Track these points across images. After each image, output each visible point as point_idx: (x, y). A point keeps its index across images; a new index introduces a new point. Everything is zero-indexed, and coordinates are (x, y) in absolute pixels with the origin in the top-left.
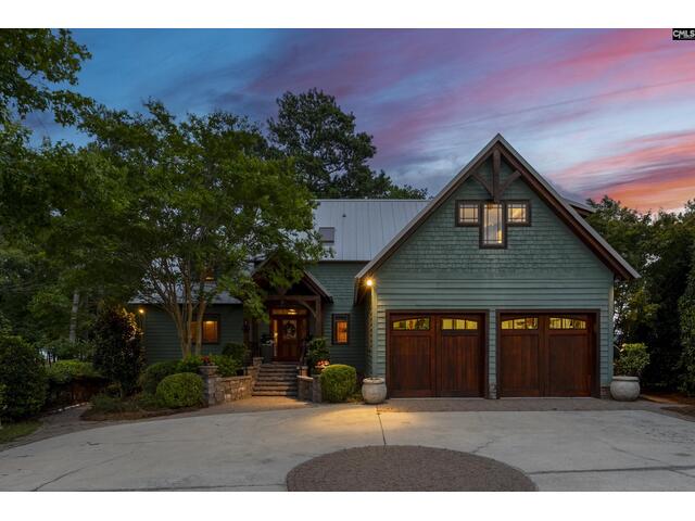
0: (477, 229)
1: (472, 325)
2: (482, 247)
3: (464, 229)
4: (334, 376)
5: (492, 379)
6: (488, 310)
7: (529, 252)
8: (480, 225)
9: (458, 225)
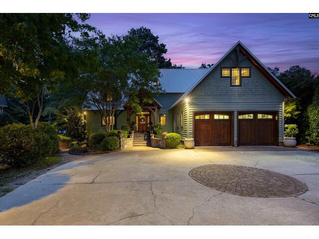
0: (229, 79)
1: (226, 117)
2: (231, 86)
3: (224, 79)
4: (173, 138)
5: (236, 139)
6: (234, 112)
7: (250, 88)
8: (230, 77)
9: (222, 77)
